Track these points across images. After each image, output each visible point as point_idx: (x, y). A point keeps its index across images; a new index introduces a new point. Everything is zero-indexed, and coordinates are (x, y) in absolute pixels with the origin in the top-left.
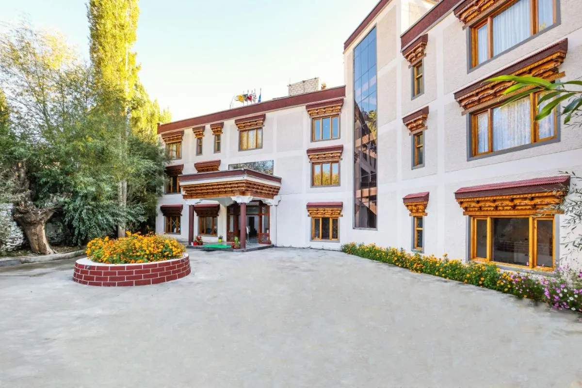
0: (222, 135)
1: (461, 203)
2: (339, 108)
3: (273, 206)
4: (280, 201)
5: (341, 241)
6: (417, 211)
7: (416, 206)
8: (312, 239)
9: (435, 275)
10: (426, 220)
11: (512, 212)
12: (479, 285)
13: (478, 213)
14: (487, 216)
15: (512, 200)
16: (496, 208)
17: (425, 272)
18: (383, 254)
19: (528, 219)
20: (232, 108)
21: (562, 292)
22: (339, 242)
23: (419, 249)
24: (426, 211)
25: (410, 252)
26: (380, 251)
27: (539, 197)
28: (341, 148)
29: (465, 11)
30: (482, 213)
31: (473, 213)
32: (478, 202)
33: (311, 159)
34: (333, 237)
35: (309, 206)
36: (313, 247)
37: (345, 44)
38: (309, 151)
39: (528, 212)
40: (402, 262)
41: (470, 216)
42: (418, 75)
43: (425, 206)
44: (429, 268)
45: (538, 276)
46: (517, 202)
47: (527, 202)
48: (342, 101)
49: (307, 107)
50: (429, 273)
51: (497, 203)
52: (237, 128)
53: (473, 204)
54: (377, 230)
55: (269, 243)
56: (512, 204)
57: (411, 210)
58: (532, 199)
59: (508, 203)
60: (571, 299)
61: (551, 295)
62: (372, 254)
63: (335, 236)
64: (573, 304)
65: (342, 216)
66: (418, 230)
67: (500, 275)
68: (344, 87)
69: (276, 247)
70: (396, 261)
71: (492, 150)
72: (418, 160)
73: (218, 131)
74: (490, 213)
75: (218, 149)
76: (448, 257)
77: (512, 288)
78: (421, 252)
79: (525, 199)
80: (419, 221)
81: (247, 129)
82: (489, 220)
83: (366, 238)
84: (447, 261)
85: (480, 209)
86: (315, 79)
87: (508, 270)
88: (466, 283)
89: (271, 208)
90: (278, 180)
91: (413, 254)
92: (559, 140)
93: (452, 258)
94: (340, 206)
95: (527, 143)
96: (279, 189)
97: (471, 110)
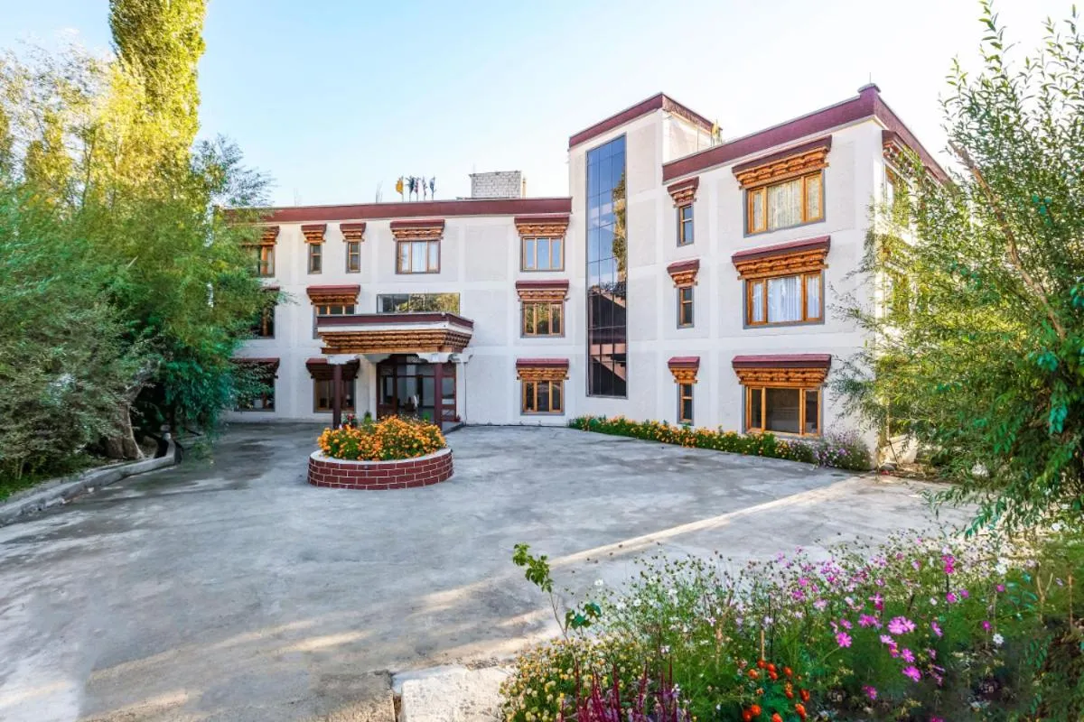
0: (362, 243)
1: (738, 372)
2: (564, 228)
3: (462, 365)
4: (471, 356)
5: (566, 413)
6: (685, 378)
7: (684, 372)
8: (523, 412)
9: (712, 448)
10: (696, 389)
11: (786, 384)
12: (759, 455)
13: (754, 383)
14: (762, 386)
15: (787, 373)
16: (772, 379)
17: (700, 447)
18: (641, 428)
19: (799, 390)
20: (379, 202)
21: (829, 453)
22: (564, 415)
23: (687, 421)
24: (696, 378)
25: (675, 425)
26: (633, 425)
27: (809, 372)
28: (565, 285)
29: (744, 174)
30: (758, 383)
31: (749, 383)
32: (755, 373)
33: (521, 296)
34: (554, 408)
35: (521, 365)
36: (524, 422)
37: (571, 138)
38: (519, 285)
39: (799, 384)
40: (669, 438)
41: (746, 386)
42: (684, 218)
43: (696, 373)
44: (704, 441)
45: (809, 441)
46: (791, 375)
47: (799, 375)
48: (567, 219)
49: (517, 220)
50: (704, 447)
51: (773, 375)
52: (393, 236)
53: (750, 374)
54: (627, 399)
55: (457, 419)
56: (787, 376)
57: (677, 377)
58: (803, 373)
59: (783, 375)
60: (835, 457)
61: (820, 456)
62: (623, 429)
63: (558, 406)
64: (835, 462)
65: (568, 379)
66: (684, 400)
67: (778, 443)
68: (569, 200)
69: (468, 426)
70: (661, 437)
71: (767, 322)
72: (686, 317)
73: (354, 236)
74: (765, 384)
75: (353, 265)
76: (722, 428)
77: (788, 455)
78: (690, 424)
79: (798, 372)
80: (687, 390)
81: (410, 239)
82: (764, 390)
83: (608, 408)
84: (721, 433)
85: (757, 380)
86: (516, 172)
87: (783, 438)
88: (746, 454)
89: (458, 367)
90: (469, 324)
91: (680, 428)
92: (823, 323)
93: (727, 431)
94: (564, 365)
95: (798, 319)
96: (469, 338)
97: (747, 277)
